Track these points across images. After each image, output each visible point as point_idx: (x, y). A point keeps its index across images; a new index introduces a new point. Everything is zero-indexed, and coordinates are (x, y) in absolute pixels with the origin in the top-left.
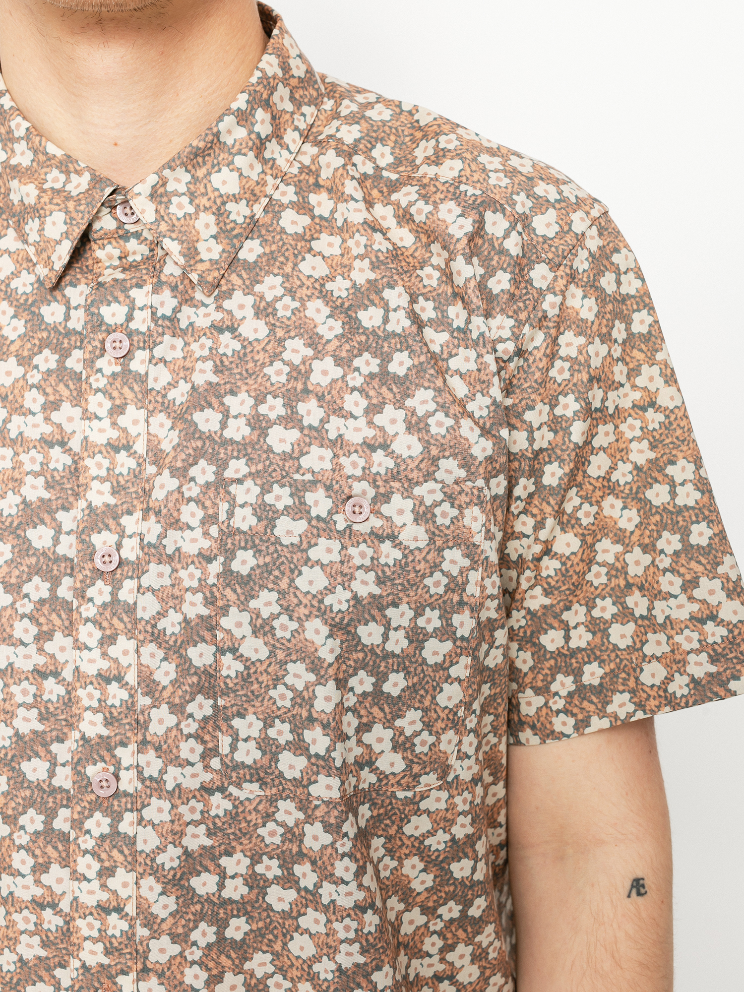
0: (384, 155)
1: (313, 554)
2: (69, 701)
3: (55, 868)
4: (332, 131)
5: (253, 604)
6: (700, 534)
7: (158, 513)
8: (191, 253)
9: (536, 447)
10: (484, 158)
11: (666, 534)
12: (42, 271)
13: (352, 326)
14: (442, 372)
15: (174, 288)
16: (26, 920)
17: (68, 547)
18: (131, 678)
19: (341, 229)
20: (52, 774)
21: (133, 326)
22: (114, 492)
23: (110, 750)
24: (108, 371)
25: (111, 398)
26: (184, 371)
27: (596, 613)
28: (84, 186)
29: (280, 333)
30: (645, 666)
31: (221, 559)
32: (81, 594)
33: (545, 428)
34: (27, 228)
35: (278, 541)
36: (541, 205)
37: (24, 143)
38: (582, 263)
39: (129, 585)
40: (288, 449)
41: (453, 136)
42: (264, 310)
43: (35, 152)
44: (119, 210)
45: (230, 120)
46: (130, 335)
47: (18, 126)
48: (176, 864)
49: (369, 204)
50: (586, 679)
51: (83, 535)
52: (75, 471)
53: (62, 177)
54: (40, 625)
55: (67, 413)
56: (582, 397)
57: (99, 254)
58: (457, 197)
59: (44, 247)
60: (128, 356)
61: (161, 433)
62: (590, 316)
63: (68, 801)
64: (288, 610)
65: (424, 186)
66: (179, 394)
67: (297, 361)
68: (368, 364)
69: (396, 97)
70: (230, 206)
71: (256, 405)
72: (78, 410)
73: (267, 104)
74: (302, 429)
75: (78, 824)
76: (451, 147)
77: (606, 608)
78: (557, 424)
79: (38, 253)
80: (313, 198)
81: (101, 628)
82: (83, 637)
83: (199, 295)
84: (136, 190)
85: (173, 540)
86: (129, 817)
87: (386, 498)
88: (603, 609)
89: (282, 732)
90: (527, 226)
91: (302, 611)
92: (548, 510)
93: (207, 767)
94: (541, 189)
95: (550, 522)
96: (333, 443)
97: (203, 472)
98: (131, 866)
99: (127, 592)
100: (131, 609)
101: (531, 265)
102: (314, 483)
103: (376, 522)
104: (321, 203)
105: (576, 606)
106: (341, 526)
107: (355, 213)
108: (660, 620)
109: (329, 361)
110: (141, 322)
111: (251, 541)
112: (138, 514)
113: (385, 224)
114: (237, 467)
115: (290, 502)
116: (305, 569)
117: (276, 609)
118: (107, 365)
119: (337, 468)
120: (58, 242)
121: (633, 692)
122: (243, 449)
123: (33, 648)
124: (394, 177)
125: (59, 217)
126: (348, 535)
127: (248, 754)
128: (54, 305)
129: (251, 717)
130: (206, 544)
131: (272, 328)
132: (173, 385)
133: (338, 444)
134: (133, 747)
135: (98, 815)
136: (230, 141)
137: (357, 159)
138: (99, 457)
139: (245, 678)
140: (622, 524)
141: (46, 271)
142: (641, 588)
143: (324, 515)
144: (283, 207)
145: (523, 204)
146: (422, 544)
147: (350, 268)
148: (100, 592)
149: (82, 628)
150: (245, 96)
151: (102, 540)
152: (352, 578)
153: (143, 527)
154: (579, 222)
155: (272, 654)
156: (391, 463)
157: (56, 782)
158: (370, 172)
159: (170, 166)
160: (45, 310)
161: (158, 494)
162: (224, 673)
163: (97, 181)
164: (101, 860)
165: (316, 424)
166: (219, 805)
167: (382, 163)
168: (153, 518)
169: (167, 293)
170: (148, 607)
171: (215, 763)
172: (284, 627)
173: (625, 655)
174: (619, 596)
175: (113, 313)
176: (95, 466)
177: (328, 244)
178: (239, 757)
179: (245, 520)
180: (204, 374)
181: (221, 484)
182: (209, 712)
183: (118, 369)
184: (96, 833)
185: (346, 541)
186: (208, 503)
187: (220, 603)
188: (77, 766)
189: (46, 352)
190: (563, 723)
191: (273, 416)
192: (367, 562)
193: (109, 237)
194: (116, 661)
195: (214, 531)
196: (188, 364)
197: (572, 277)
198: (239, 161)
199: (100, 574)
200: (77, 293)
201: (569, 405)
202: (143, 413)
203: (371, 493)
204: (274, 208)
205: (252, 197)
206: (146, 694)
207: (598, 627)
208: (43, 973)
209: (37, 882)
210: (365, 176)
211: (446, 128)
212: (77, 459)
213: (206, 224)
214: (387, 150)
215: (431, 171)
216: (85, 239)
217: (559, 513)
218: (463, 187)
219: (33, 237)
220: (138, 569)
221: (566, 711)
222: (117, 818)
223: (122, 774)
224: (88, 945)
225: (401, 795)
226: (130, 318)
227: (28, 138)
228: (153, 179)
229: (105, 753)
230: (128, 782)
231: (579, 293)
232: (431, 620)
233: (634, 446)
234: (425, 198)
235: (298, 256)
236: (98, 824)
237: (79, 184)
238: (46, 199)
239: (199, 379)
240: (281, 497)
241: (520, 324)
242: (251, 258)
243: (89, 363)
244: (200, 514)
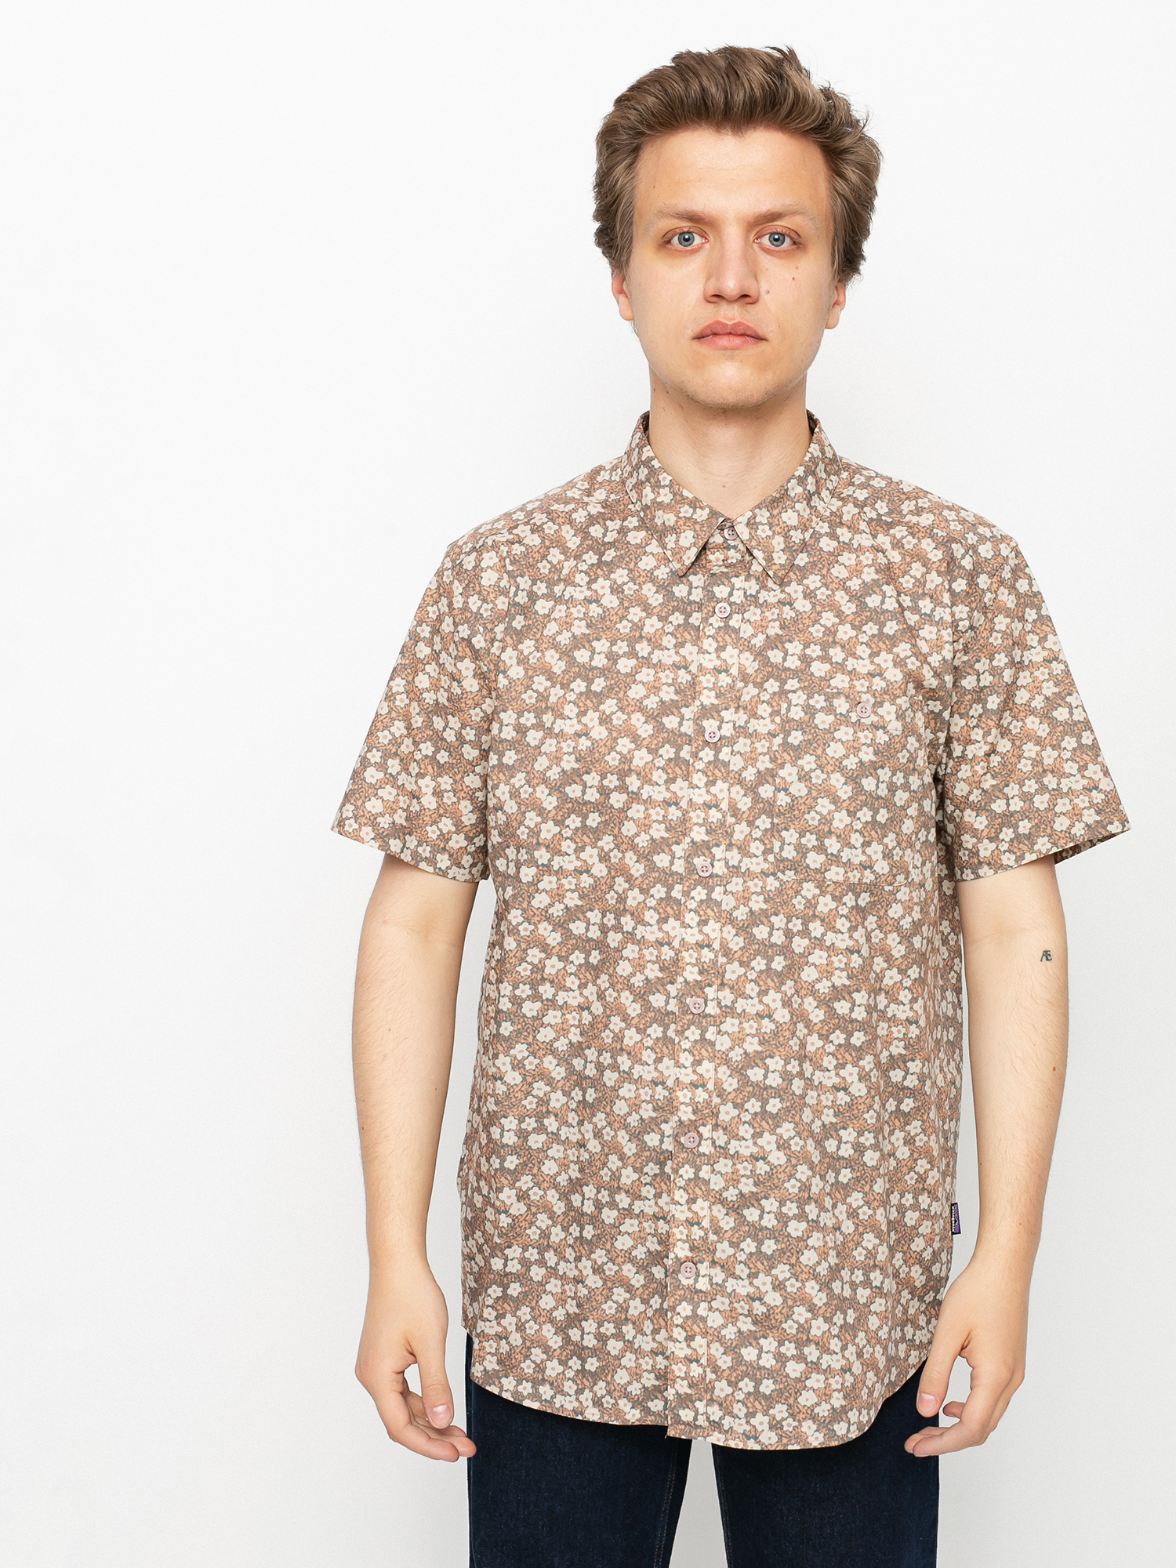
0: (882, 507)
1: (837, 735)
2: (684, 820)
3: (671, 920)
4: (851, 493)
5: (800, 762)
6: (1086, 738)
7: (745, 708)
8: (769, 559)
9: (981, 685)
10: (946, 513)
11: (1067, 738)
12: (676, 566)
13: (862, 606)
14: (915, 637)
15: (757, 579)
16: (651, 954)
17: (688, 728)
18: (724, 806)
19: (856, 550)
20: (672, 863)
21: (732, 599)
22: (717, 697)
23: (709, 849)
24: (716, 625)
25: (717, 641)
26: (762, 627)
27: (1025, 789)
28: (705, 517)
29: (819, 608)
30: (1056, 819)
31: (782, 736)
32: (695, 755)
33: (987, 673)
34: (667, 540)
35: (816, 726)
36: (983, 539)
37: (667, 489)
38: (1007, 574)
39: (726, 750)
40: (823, 675)
41: (926, 500)
42: (809, 595)
43: (675, 495)
44: (726, 531)
45: (794, 482)
46: (730, 604)
47: (664, 478)
48: (745, 917)
49: (874, 537)
50: (1021, 830)
51: (697, 720)
52: (693, 684)
53: (691, 510)
54: (668, 774)
55: (689, 650)
56: (1009, 655)
57: (711, 557)
58: (932, 536)
59: (678, 552)
60: (729, 617)
61: (747, 664)
62: (1012, 606)
63: (681, 879)
64: (821, 767)
65: (911, 527)
66: (759, 641)
67: (829, 625)
68: (871, 629)
69: (890, 476)
70: (792, 533)
71: (804, 649)
72: (696, 648)
73: (814, 474)
74: (831, 664)
75: (686, 894)
76: (926, 506)
77: (1031, 786)
78: (995, 672)
79: (673, 555)
80: (839, 531)
81: (707, 776)
82: (695, 781)
83: (770, 584)
84: (739, 520)
85: (754, 724)
86: (719, 890)
87: (881, 704)
88: (1030, 786)
89: (810, 840)
90: (975, 552)
91: (830, 768)
92: (991, 723)
93: (765, 860)
94: (981, 530)
95: (994, 731)
96: (850, 673)
97: (772, 686)
98: (718, 919)
99: (725, 754)
100: (726, 764)
101: (978, 575)
102: (839, 693)
103: (874, 718)
104: (844, 534)
105: (1012, 784)
106: (854, 720)
107: (865, 540)
108: (1065, 790)
109: (848, 626)
110: (738, 597)
111: (800, 725)
112: (732, 710)
113: (884, 547)
114: (792, 684)
115: (824, 704)
116: (832, 744)
117: (814, 766)
118: (716, 622)
119: (852, 687)
120: (689, 549)
121: (1050, 836)
122: (795, 673)
123: (663, 788)
124: (889, 520)
125: (690, 534)
126: (858, 725)
127: (789, 853)
128: (681, 586)
129: (792, 831)
130: (773, 727)
131: (814, 605)
132: (754, 636)
133: (853, 673)
134: (723, 847)
135: (699, 888)
136: (793, 495)
137: (866, 509)
138: (708, 676)
139: (791, 807)
140: (1040, 733)
141: (679, 566)
142: (1052, 772)
143: (844, 713)
144: (822, 536)
145: (972, 539)
146: (899, 733)
147: (861, 572)
148: (707, 755)
149: (695, 775)
150: (802, 468)
151: (710, 725)
152: (859, 750)
153: (735, 717)
154: (1005, 550)
155: (809, 792)
156: (884, 684)
157: (674, 868)
158: (875, 517)
159: (759, 507)
160: (675, 589)
161: (746, 698)
162: (779, 803)
163: (714, 514)
164: (700, 916)
165: (840, 661)
166: (772, 884)
167: (882, 512)
168: (742, 711)
169: (753, 581)
170: (736, 763)
171: (771, 858)
172: (818, 777)
173: (1044, 814)
174: (1039, 777)
175: (721, 591)
176: (706, 681)
177: (848, 558)
178: (785, 854)
179: (797, 714)
180: (774, 629)
181: (783, 693)
182: (769, 826)
183: (722, 624)
184: (698, 899)
185: (856, 728)
186: (774, 704)
187: (779, 761)
188: (688, 859)
189: (677, 614)
190: (1008, 859)
191: (814, 656)
192: (869, 742)
193: (718, 547)
194: (715, 795)
195: (778, 719)
196: (764, 624)
197: (1002, 582)
198: (798, 506)
199: (707, 743)
200: (697, 580)
201: (1001, 660)
202: (736, 651)
203: (872, 701)
204: (817, 536)
205: (805, 529)
206: (732, 816)
207: (1027, 798)
208: (660, 988)
209: (660, 929)
210: (872, 519)
211: (921, 494)
212: (694, 677)
213: (778, 542)
214: (884, 504)
215: (914, 519)
216: (704, 548)
217: (999, 726)
218: (935, 531)
219: (671, 545)
220: (731, 741)
221: (1009, 851)
222: (711, 890)
223: (715, 863)
224: (689, 967)
225: (887, 888)
226: (731, 595)
227: (671, 486)
228: (749, 514)
229: (705, 851)
230: (719, 868)
231: (1006, 592)
232: (899, 779)
233: (1045, 684)
234: (913, 535)
235: (831, 565)
236: (699, 894)
237: (702, 515)
238: (681, 523)
239: (771, 632)
240: (819, 701)
241: (972, 610)
242: (802, 564)
243: (705, 620)
244: (769, 710)
